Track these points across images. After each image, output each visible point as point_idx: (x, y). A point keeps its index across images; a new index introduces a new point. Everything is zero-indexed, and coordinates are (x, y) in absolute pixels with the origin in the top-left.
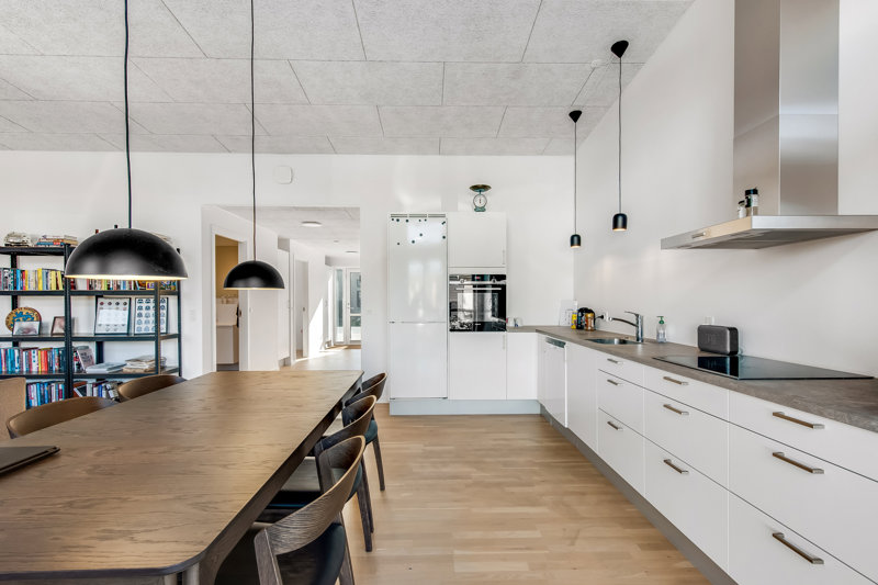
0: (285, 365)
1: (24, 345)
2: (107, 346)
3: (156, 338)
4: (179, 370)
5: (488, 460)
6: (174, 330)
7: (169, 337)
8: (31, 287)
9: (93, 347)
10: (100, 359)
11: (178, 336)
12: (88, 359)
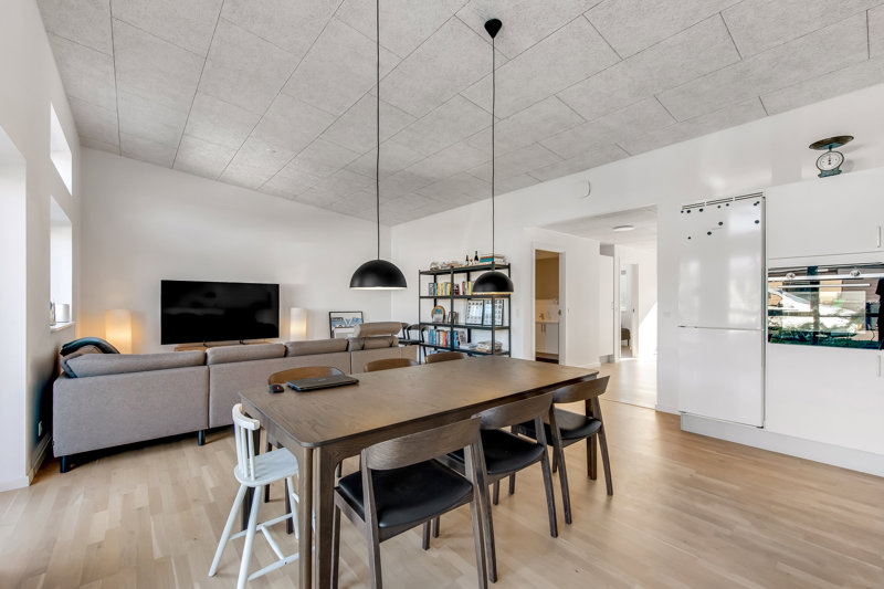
0: (609, 362)
1: (439, 328)
2: (473, 331)
3: (492, 328)
4: (509, 353)
5: (783, 520)
6: (506, 324)
7: (502, 328)
8: (440, 295)
9: (466, 331)
10: (469, 341)
11: (509, 328)
12: (463, 339)
